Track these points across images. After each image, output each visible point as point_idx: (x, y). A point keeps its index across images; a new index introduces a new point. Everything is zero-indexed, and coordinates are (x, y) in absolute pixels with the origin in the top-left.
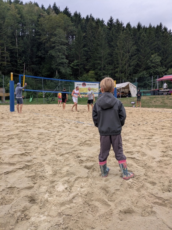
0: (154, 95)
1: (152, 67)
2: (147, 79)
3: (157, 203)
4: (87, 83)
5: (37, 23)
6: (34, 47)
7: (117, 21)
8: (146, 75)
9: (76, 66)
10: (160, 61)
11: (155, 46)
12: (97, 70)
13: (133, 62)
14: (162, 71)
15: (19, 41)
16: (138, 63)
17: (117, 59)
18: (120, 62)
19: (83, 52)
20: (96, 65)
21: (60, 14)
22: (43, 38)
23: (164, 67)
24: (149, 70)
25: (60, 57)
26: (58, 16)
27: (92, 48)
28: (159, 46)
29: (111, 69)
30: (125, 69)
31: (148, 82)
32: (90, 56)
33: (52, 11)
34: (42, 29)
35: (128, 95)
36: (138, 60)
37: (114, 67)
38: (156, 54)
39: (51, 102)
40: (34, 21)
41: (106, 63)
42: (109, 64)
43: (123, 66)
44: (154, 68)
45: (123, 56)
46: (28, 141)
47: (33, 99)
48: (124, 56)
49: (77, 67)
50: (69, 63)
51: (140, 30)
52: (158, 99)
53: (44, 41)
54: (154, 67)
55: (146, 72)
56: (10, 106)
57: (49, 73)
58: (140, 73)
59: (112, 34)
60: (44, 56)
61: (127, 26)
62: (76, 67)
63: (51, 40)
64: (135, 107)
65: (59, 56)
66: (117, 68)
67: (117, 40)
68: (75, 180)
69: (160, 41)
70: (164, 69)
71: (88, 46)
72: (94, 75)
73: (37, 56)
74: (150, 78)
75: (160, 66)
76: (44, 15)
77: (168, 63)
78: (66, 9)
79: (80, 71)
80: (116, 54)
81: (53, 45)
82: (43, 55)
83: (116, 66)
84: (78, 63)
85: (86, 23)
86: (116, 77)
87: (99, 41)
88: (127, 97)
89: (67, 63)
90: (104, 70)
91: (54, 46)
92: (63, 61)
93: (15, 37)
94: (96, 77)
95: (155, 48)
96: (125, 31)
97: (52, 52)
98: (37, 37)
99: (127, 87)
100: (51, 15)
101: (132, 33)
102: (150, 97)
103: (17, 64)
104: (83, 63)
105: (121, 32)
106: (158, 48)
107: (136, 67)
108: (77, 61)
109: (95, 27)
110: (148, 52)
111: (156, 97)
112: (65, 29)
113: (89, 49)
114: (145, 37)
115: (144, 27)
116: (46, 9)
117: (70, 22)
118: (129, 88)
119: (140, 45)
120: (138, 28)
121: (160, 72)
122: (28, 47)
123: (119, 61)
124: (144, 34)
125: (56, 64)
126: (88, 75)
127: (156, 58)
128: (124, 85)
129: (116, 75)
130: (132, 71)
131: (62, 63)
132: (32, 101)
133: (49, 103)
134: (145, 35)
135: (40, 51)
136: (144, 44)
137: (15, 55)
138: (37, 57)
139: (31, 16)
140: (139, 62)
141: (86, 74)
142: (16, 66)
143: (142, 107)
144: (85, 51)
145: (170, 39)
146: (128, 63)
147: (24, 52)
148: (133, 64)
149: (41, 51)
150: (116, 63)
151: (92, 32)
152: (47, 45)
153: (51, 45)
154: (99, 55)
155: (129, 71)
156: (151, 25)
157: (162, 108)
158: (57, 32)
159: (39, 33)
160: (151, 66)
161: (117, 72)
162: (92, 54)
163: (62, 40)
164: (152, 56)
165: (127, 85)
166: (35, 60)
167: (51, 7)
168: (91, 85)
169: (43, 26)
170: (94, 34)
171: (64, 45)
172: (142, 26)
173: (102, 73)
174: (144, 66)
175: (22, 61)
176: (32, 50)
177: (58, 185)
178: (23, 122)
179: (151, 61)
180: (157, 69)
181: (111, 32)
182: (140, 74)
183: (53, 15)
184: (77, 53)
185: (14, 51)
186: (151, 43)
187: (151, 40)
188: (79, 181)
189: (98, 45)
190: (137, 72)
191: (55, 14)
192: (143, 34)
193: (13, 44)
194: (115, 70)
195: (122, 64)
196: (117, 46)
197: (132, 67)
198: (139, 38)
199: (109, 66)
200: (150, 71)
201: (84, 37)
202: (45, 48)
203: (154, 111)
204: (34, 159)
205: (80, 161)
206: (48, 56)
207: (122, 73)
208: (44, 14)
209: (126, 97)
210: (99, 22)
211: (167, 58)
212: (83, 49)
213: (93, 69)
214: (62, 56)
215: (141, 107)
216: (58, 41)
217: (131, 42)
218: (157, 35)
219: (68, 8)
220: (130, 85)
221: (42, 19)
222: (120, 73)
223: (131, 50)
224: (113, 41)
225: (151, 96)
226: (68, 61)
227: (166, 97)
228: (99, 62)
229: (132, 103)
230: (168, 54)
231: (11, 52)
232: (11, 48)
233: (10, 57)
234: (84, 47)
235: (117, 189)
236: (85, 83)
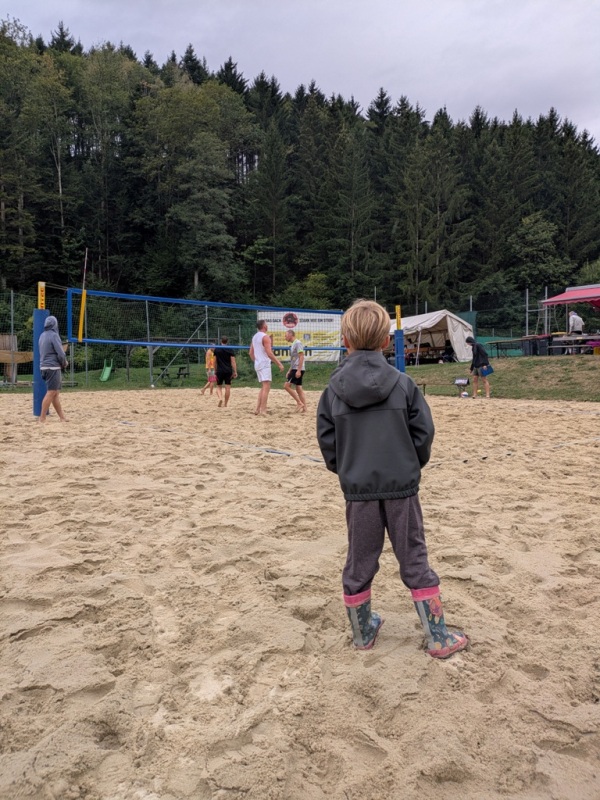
0: (535, 353)
1: (527, 256)
2: (510, 299)
3: (554, 742)
4: (299, 315)
5: (130, 115)
6: (120, 194)
7: (404, 103)
8: (504, 284)
9: (263, 258)
10: (554, 238)
11: (534, 185)
12: (334, 269)
13: (460, 241)
14: (561, 273)
15: (66, 173)
16: (475, 245)
17: (405, 232)
18: (414, 240)
19: (285, 208)
20: (330, 254)
21: (209, 84)
22: (150, 164)
23: (569, 259)
24: (516, 270)
25: (209, 225)
26: (200, 90)
27: (319, 197)
28: (548, 186)
29: (383, 264)
30: (431, 265)
31: (511, 311)
32: (312, 223)
33: (182, 75)
34: (146, 134)
35: (443, 354)
36: (477, 236)
37: (395, 260)
38: (539, 213)
39: (175, 382)
40: (118, 108)
41: (367, 247)
42: (378, 248)
43: (425, 256)
44: (533, 261)
45: (425, 221)
46: (95, 521)
47: (113, 371)
48: (427, 221)
49: (267, 260)
50: (239, 247)
51: (482, 132)
52: (548, 368)
53: (154, 172)
54: (533, 258)
55: (504, 277)
56: (35, 397)
57: (169, 282)
58: (483, 278)
59: (386, 149)
60: (153, 224)
61: (436, 122)
62: (261, 262)
63: (179, 169)
64: (469, 396)
65: (203, 221)
66: (404, 262)
67: (403, 168)
68: (261, 660)
69: (549, 169)
70: (566, 263)
71: (304, 188)
72: (324, 287)
73: (127, 223)
74: (518, 296)
75: (554, 256)
76: (152, 86)
77: (579, 246)
78: (229, 66)
79: (275, 273)
80: (401, 214)
81: (184, 186)
82: (151, 220)
83: (401, 256)
84: (269, 248)
85: (295, 111)
86: (400, 292)
87: (341, 172)
88: (441, 362)
89: (230, 246)
90: (358, 270)
91: (189, 189)
92: (218, 241)
93: (53, 162)
94: (333, 294)
95: (533, 195)
96: (429, 137)
97: (180, 211)
98: (130, 160)
99: (441, 328)
100: (177, 86)
101: (453, 146)
102: (521, 363)
103: (61, 254)
104: (285, 245)
105: (418, 140)
106: (543, 192)
107: (469, 258)
108: (267, 240)
109: (328, 126)
110: (511, 207)
111: (541, 361)
112: (225, 133)
113: (308, 198)
114: (498, 158)
115: (496, 122)
116: (160, 67)
117: (243, 108)
118: (447, 330)
119: (484, 183)
120: (472, 127)
121: (553, 275)
122: (99, 194)
123: (412, 238)
124: (494, 145)
125: (194, 252)
126: (304, 287)
127: (540, 228)
128: (428, 320)
129: (403, 286)
130: (456, 274)
131: (214, 248)
132: (109, 379)
133: (169, 385)
134: (498, 148)
135: (141, 206)
136: (497, 180)
137: (53, 222)
138: (129, 226)
139: (110, 90)
140: (478, 242)
141: (298, 284)
142: (57, 260)
143: (494, 395)
144: (292, 205)
145: (585, 162)
146: (443, 244)
147: (83, 211)
148: (458, 249)
149: (144, 209)
150: (399, 246)
151: (318, 143)
152: (163, 187)
153: (177, 187)
154: (342, 220)
155: (447, 273)
156: (518, 117)
157: (563, 399)
158: (199, 142)
159: (137, 146)
160: (522, 254)
161: (404, 275)
162: (317, 214)
163: (214, 168)
164: (523, 220)
165: (438, 320)
166: (120, 237)
167: (179, 59)
168: (312, 320)
169: (150, 123)
170: (323, 150)
171: (222, 185)
172: (487, 120)
173: (351, 280)
174: (498, 257)
175: (79, 242)
176: (112, 206)
177: (198, 678)
178: (77, 453)
179: (522, 237)
180: (542, 266)
181: (381, 141)
182: (484, 284)
183: (184, 86)
184: (267, 212)
185: (49, 208)
186: (521, 178)
187: (520, 168)
188: (274, 663)
189: (338, 185)
190: (472, 275)
191: (191, 85)
192: (491, 146)
193: (48, 183)
194: (396, 269)
195: (420, 249)
196: (403, 187)
197: (456, 259)
198: (479, 162)
199: (378, 255)
200: (519, 272)
201: (290, 158)
202: (155, 198)
203: (537, 410)
204: (114, 583)
205: (276, 591)
206: (165, 225)
207: (422, 278)
208: (154, 83)
209: (435, 361)
210: (342, 110)
211: (576, 226)
212: (288, 198)
213: (320, 266)
214: (215, 224)
215: (491, 397)
216: (200, 173)
217: (450, 175)
218: (540, 148)
219: (233, 61)
220: (448, 319)
221: (146, 99)
222: (414, 278)
223: (452, 202)
224: (391, 170)
225: (526, 358)
226: (234, 240)
227: (577, 362)
228: (340, 241)
229: (458, 382)
230: (581, 213)
231: (41, 211)
232: (41, 197)
233: (37, 228)
234: (289, 192)
235: (407, 694)
236: (292, 315)
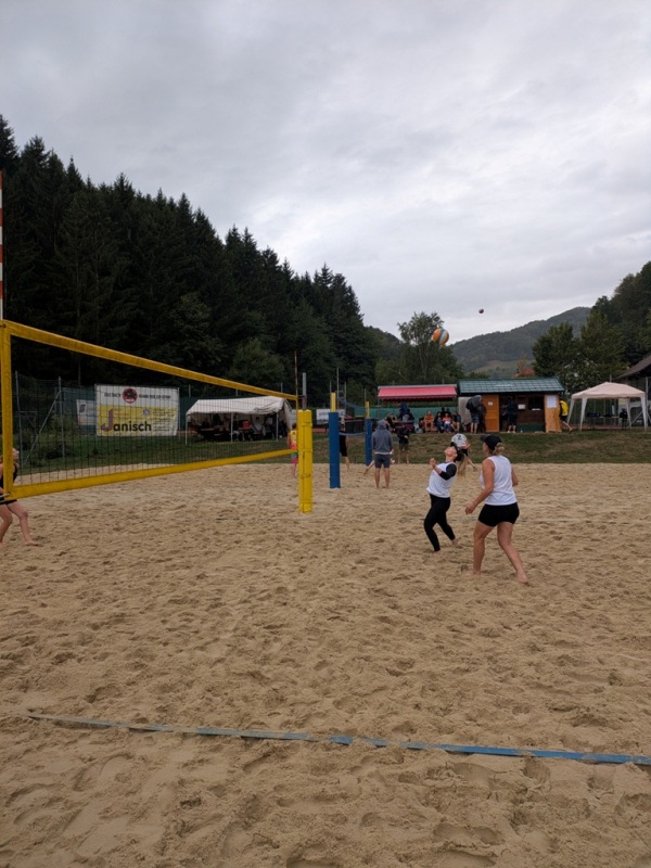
1: (188, 333)
4: (139, 390)
11: (186, 267)
13: (128, 309)
14: (215, 351)
16: (138, 315)
17: (66, 290)
23: (220, 340)
24: (179, 344)
36: (139, 306)
37: (57, 320)
44: (193, 337)
55: (170, 350)
58: (149, 350)
66: (67, 323)
75: (210, 335)
83: (63, 316)
95: (186, 275)
107: (134, 327)
110: (169, 283)
127: (196, 308)
140: (142, 312)
148: (124, 317)
150: (61, 305)
160: (184, 330)
164: (182, 298)
168: (146, 396)
174: (162, 330)
179: (182, 314)
180: (204, 344)
186: (175, 258)
197: (124, 327)
236: (131, 391)
